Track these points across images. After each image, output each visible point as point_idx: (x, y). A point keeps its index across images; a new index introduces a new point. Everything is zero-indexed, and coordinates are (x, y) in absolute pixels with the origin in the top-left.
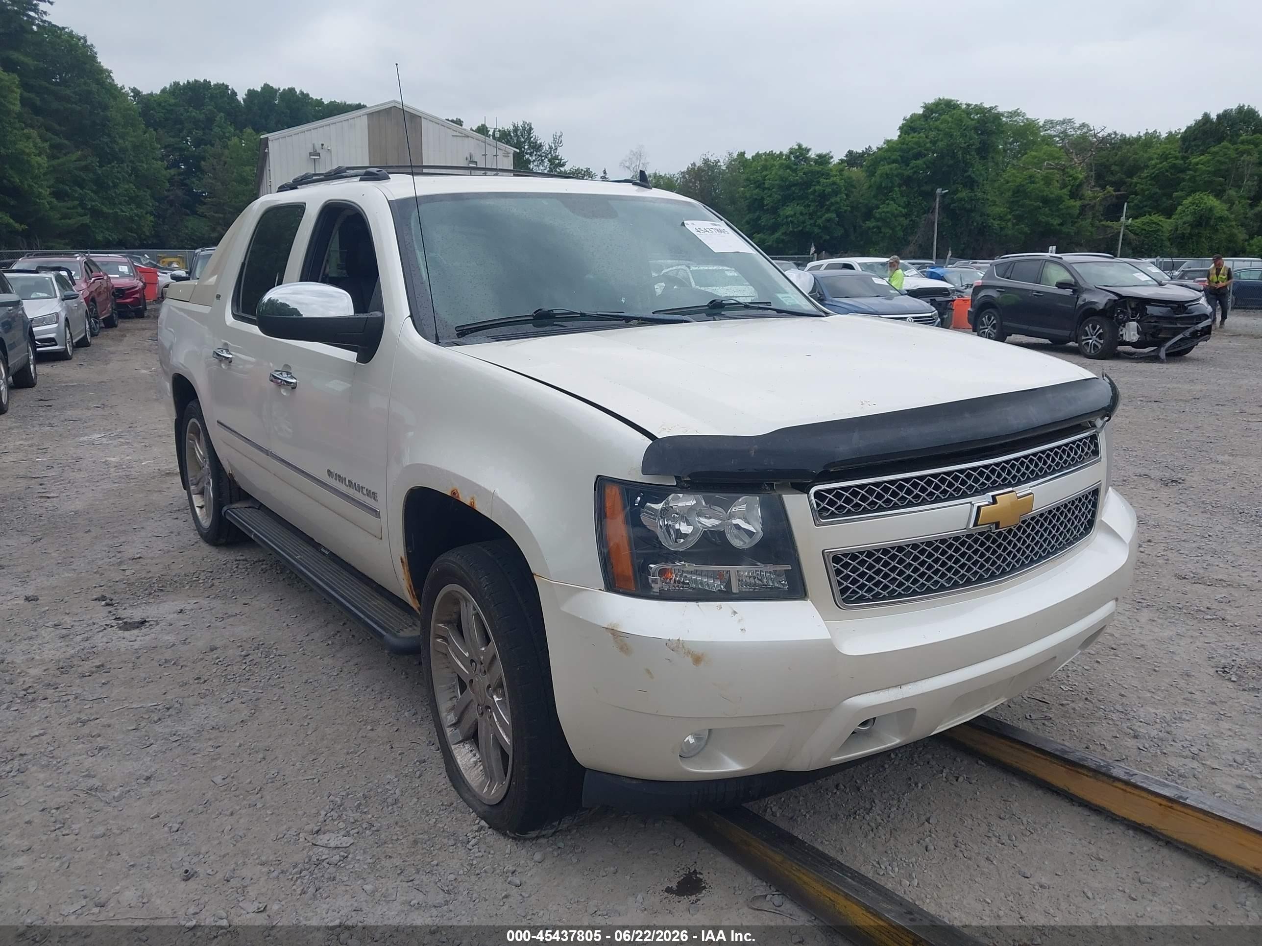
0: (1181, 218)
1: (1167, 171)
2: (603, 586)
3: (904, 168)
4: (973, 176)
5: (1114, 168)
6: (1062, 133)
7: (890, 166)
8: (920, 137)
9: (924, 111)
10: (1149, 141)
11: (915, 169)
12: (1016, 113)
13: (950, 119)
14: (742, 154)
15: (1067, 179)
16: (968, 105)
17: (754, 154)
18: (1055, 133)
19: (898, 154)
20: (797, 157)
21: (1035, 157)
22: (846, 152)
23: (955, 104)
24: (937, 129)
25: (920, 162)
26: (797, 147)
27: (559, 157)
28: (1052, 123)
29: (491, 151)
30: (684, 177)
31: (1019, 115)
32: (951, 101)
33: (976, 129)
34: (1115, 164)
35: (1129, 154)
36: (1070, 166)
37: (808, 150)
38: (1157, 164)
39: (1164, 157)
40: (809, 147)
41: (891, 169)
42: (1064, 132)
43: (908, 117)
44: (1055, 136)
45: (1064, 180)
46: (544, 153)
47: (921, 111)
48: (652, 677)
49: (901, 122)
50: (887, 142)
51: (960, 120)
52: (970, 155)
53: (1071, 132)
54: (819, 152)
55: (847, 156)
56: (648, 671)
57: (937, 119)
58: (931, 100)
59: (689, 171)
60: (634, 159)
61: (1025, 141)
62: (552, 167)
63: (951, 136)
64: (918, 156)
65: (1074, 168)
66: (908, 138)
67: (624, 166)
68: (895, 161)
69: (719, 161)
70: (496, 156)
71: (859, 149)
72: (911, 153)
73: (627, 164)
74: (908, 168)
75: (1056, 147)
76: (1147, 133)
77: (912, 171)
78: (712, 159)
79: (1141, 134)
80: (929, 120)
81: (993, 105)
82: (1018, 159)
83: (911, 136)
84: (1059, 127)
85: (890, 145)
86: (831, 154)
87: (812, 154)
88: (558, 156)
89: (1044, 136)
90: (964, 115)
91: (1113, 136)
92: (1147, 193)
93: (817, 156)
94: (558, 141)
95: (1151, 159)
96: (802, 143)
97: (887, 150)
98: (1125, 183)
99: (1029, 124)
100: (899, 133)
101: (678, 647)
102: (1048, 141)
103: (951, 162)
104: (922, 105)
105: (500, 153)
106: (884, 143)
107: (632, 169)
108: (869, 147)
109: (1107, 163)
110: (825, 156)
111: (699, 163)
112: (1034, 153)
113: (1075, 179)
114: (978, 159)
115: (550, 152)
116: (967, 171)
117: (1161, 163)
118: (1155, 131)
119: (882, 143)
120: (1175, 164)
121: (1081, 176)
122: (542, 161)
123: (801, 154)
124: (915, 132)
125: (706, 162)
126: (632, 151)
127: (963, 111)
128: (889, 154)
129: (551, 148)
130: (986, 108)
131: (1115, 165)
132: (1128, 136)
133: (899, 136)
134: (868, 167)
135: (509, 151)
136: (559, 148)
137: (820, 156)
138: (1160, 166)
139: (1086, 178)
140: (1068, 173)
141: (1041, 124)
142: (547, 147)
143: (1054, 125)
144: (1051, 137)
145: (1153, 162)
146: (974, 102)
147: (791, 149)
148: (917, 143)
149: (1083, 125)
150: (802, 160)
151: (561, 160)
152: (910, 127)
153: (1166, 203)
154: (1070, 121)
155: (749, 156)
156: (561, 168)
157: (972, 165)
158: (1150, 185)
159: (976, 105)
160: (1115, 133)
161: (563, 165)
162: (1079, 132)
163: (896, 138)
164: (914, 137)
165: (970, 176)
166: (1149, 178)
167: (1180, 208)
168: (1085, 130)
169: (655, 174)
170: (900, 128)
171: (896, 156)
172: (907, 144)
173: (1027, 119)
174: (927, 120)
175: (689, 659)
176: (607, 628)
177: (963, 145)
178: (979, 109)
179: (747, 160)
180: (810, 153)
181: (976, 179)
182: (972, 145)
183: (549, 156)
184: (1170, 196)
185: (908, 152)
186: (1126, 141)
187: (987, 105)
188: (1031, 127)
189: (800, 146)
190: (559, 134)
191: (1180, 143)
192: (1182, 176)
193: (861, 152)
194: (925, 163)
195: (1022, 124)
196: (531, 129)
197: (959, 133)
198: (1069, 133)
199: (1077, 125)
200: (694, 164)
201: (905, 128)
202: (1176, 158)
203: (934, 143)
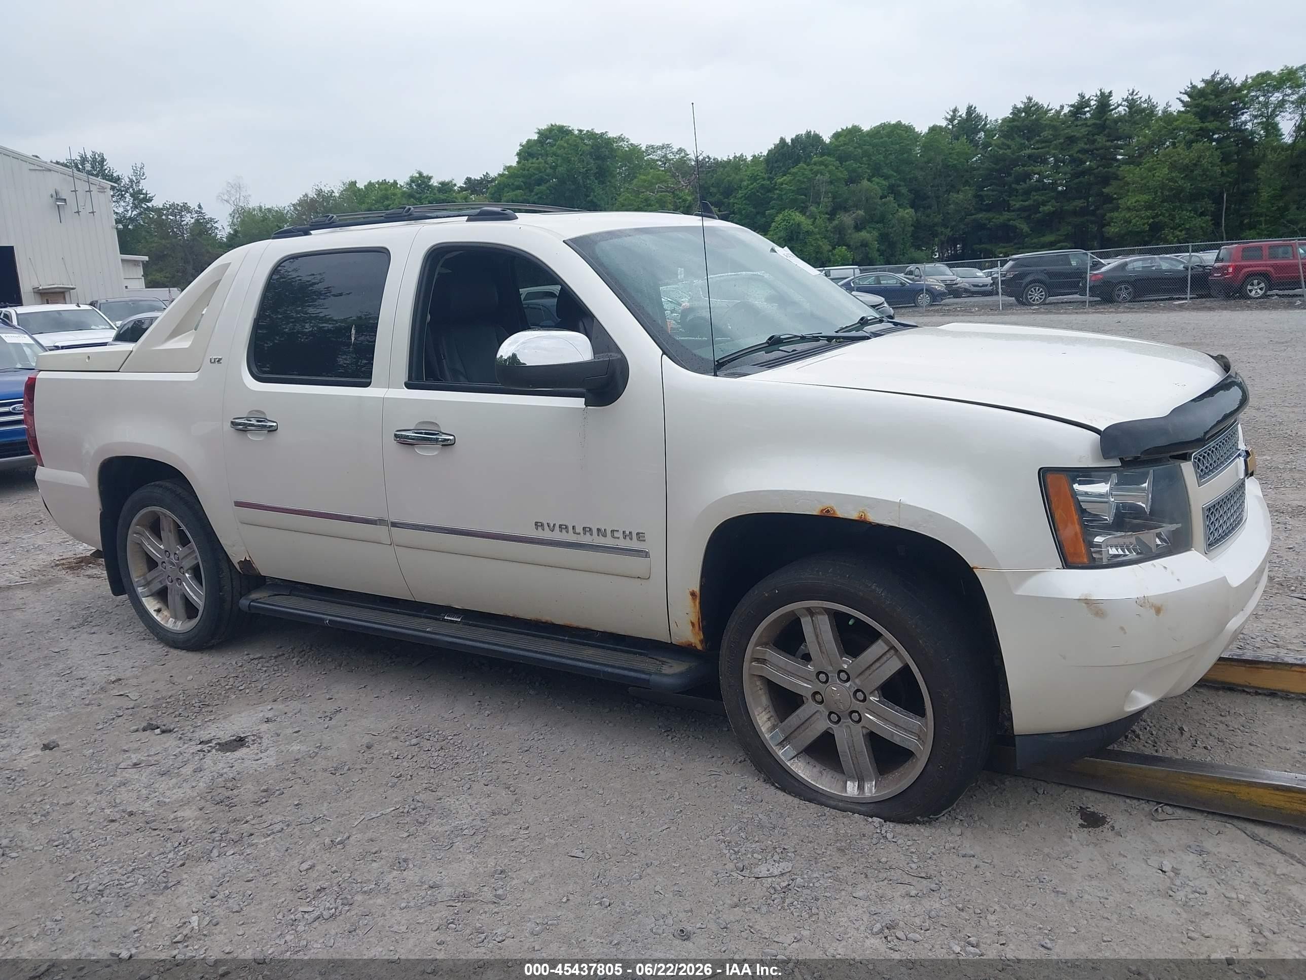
0: (776, 234)
1: (758, 192)
2: (1060, 566)
3: (528, 194)
4: (595, 200)
5: (712, 190)
6: (663, 157)
7: (514, 193)
8: (539, 163)
9: (538, 137)
10: (737, 164)
11: (539, 195)
12: (621, 139)
13: (566, 145)
14: (354, 183)
15: (678, 201)
16: (580, 131)
17: (366, 184)
18: (657, 158)
19: (520, 180)
20: (418, 185)
21: (645, 181)
22: (464, 180)
23: (567, 130)
24: (555, 154)
25: (543, 187)
26: (417, 175)
27: (144, 192)
28: (653, 148)
29: (82, 186)
30: (296, 209)
31: (623, 140)
32: (563, 127)
33: (591, 154)
34: (712, 185)
35: (724, 177)
36: (679, 189)
37: (430, 178)
38: (748, 185)
39: (754, 178)
40: (430, 175)
41: (516, 195)
42: (665, 156)
43: (524, 143)
44: (657, 160)
45: (675, 202)
46: (124, 186)
47: (535, 137)
48: (1125, 633)
49: (518, 148)
50: (508, 168)
51: (575, 145)
52: (590, 180)
53: (671, 156)
54: (441, 179)
55: (465, 183)
56: (1122, 628)
57: (552, 145)
58: (544, 126)
59: (302, 203)
60: (233, 192)
61: (632, 166)
62: (136, 202)
63: (569, 161)
64: (540, 182)
65: (682, 190)
66: (528, 164)
67: (222, 199)
68: (519, 188)
69: (333, 192)
70: (90, 191)
71: (477, 176)
72: (533, 178)
73: (226, 197)
74: (533, 194)
75: (659, 170)
76: (735, 157)
77: (536, 197)
78: (326, 189)
79: (731, 158)
80: (545, 146)
81: (604, 131)
82: (630, 183)
83: (530, 161)
84: (659, 152)
85: (512, 171)
86: (454, 182)
87: (434, 182)
88: (142, 190)
89: (648, 160)
90: (579, 141)
91: (707, 160)
92: (743, 212)
93: (440, 184)
94: (139, 174)
95: (742, 180)
96: (422, 171)
97: (509, 177)
98: (723, 203)
99: (634, 149)
100: (517, 160)
101: (1144, 603)
102: (652, 164)
103: (573, 187)
104: (536, 131)
105: (93, 188)
106: (504, 170)
107: (231, 202)
108: (487, 173)
109: (706, 186)
110: (448, 184)
111: (312, 194)
112: (643, 177)
113: (685, 201)
114: (597, 184)
115: (132, 186)
116: (588, 196)
117: (752, 184)
118: (742, 155)
119: (502, 170)
120: (763, 184)
121: (689, 198)
122: (122, 196)
123: (423, 182)
124: (533, 158)
125: (319, 192)
126: (229, 183)
127: (576, 136)
128: (512, 180)
129: (131, 181)
130: (597, 134)
131: (713, 187)
132: (719, 159)
133: (518, 163)
134: (493, 194)
135: (105, 185)
136: (141, 181)
137: (443, 184)
138: (752, 186)
139: (693, 199)
140: (677, 195)
141: (644, 149)
142: (127, 180)
143: (655, 150)
144: (655, 161)
145: (745, 183)
146: (586, 128)
147: (412, 177)
148: (538, 169)
149: (681, 150)
150: (424, 188)
151: (147, 194)
152: (527, 152)
153: (761, 220)
154: (668, 146)
155: (361, 185)
156: (148, 204)
157: (594, 191)
158: (746, 204)
159: (588, 131)
160: (708, 157)
161: (150, 200)
162: (677, 156)
163: (514, 164)
164: (533, 163)
165: (592, 200)
166: (743, 198)
167: (773, 224)
168: (683, 154)
169: (261, 207)
170: (518, 154)
171: (519, 182)
172: (528, 170)
173: (632, 144)
174: (542, 146)
175: (1153, 611)
176: (1079, 600)
177: (582, 170)
178: (591, 135)
179: (359, 190)
180: (432, 181)
181: (599, 203)
182: (590, 170)
183: (131, 190)
184: (763, 215)
185: (530, 178)
186: (719, 165)
187: (598, 131)
188: (635, 151)
189: (420, 174)
190: (139, 166)
191: (764, 165)
192: (770, 195)
193: (479, 178)
194: (548, 188)
195: (627, 149)
196: (103, 160)
197: (576, 159)
198: (669, 157)
199: (675, 150)
200: (306, 195)
201: (523, 154)
202: (764, 179)
203: (554, 168)
